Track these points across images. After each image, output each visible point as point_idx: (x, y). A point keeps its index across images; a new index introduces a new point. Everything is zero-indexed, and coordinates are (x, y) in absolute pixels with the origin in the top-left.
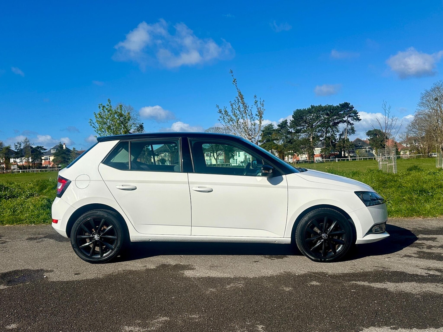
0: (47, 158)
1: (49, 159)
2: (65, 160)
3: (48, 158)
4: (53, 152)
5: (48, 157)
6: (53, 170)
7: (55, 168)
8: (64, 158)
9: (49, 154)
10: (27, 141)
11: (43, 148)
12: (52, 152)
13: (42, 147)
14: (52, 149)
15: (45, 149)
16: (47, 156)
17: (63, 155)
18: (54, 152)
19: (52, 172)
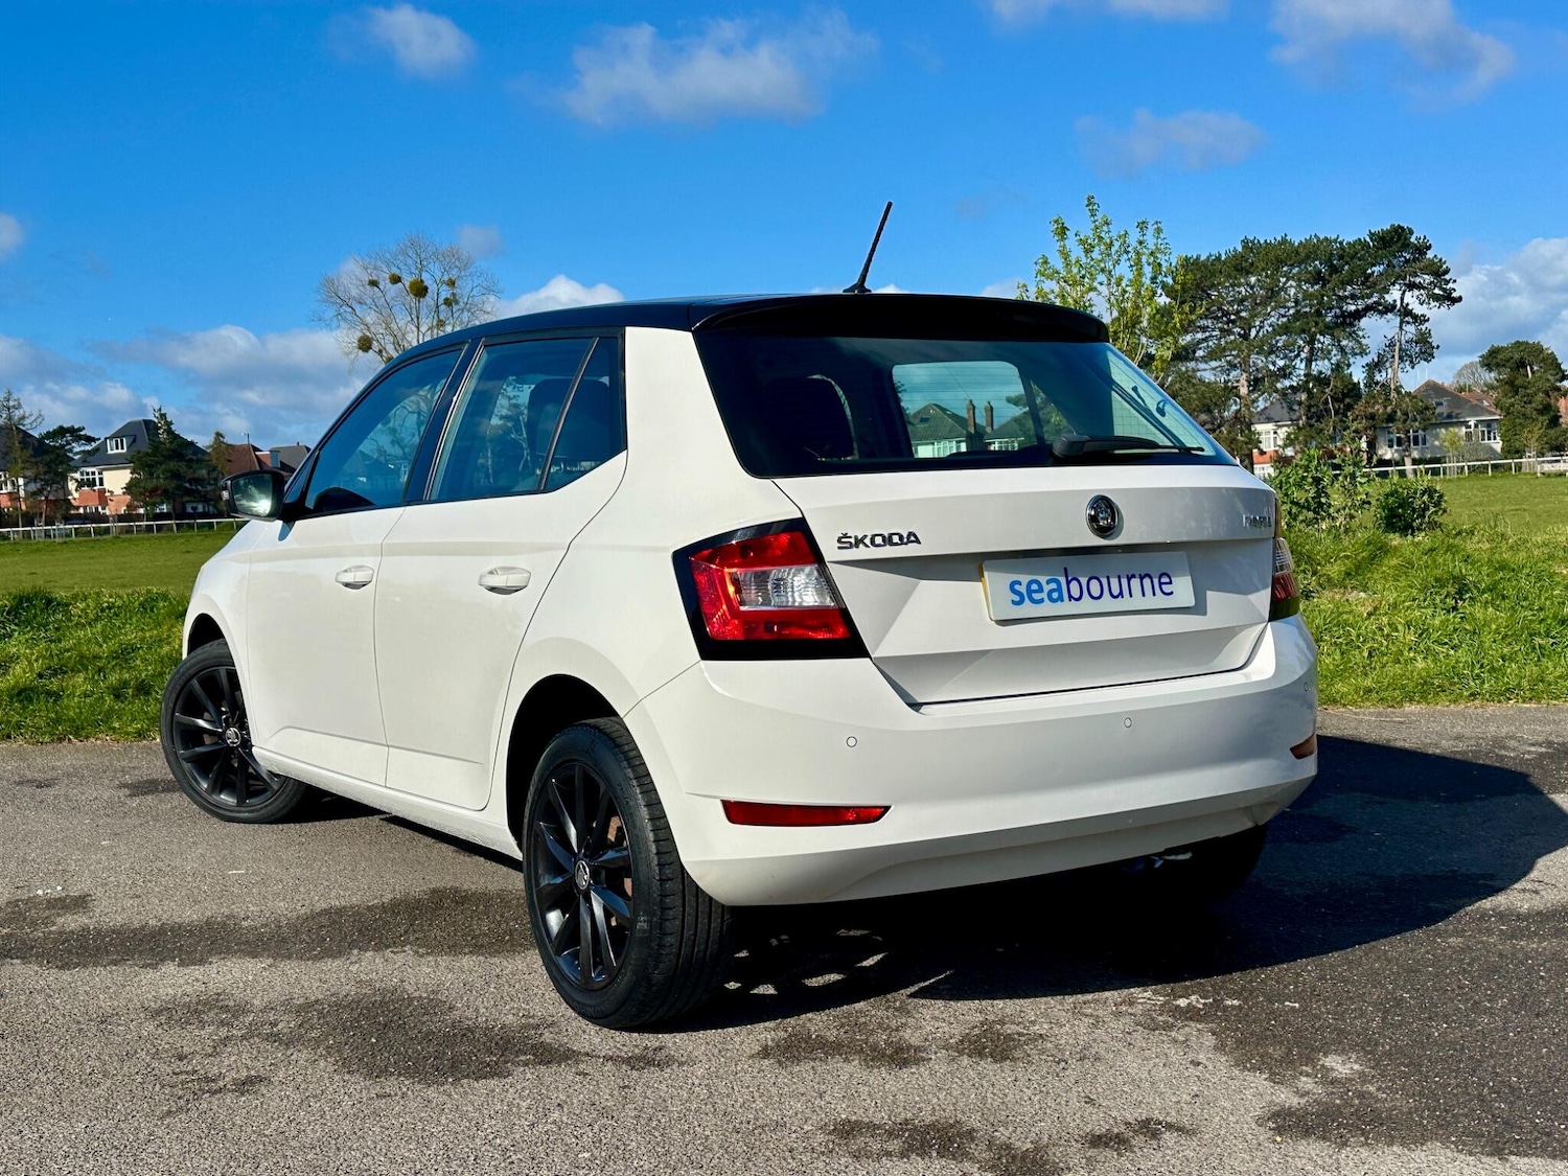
0: (91, 477)
1: (101, 484)
2: (179, 487)
3: (97, 477)
4: (115, 451)
5: (93, 473)
6: (129, 530)
7: (139, 517)
8: (176, 475)
9: (98, 457)
10: (11, 403)
11: (82, 433)
12: (110, 452)
13: (80, 429)
14: (111, 438)
15: (89, 440)
16: (90, 470)
17: (172, 465)
18: (120, 451)
19: (128, 536)
